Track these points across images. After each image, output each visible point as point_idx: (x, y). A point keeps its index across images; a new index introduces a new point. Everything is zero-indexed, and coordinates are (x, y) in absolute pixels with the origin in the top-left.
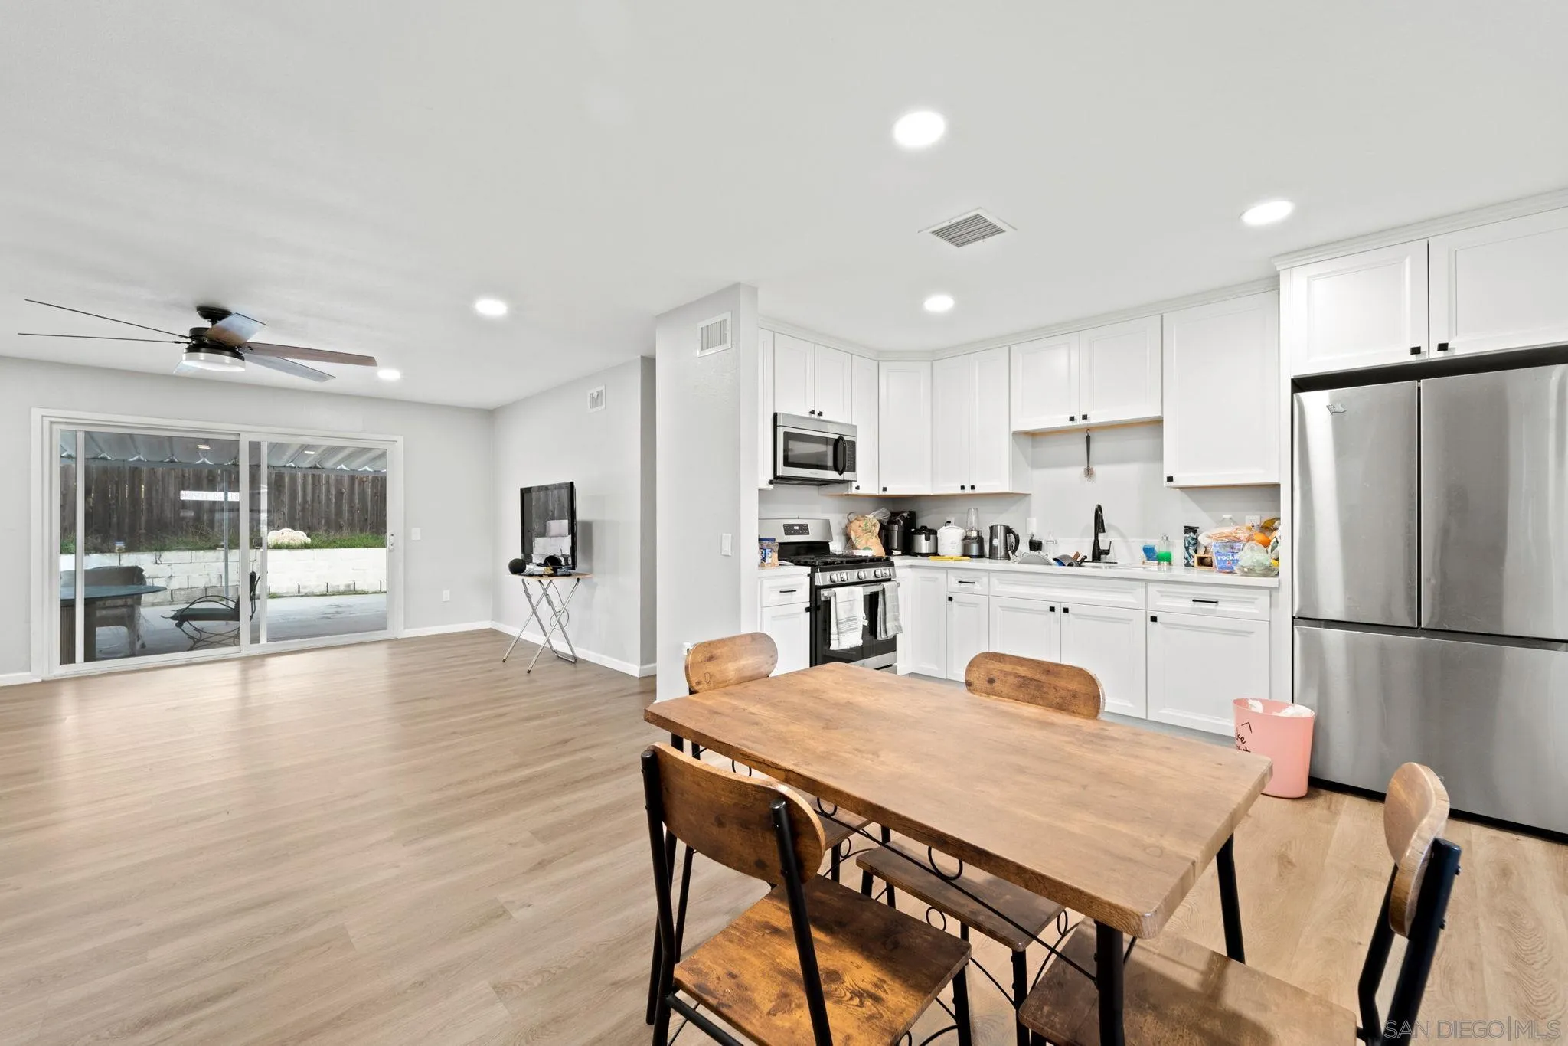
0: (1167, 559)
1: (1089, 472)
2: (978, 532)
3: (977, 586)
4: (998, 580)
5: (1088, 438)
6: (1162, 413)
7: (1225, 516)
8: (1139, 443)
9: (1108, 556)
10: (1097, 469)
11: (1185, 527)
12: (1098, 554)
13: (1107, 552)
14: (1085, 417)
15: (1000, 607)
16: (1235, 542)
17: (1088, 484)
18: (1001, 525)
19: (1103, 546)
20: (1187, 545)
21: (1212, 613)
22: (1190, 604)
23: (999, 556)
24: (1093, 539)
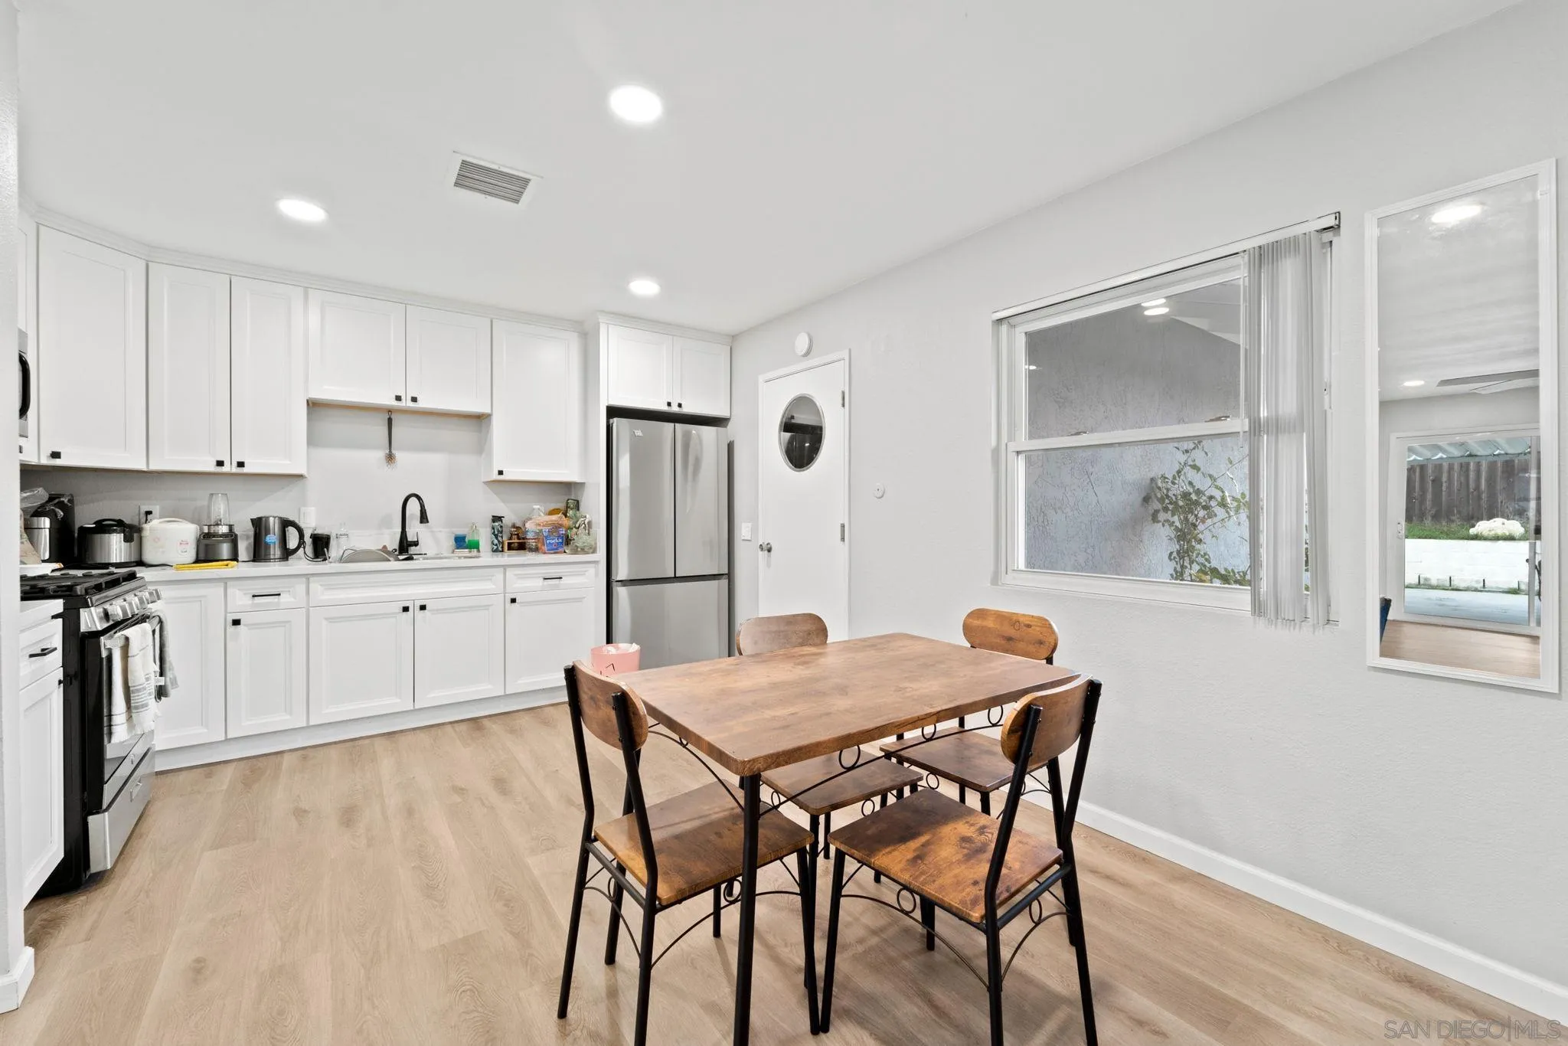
0: (475, 546)
1: (390, 457)
2: (231, 527)
3: (284, 598)
4: (321, 585)
5: (390, 421)
6: (492, 410)
7: (535, 507)
8: (464, 435)
9: (418, 547)
10: (397, 454)
11: (493, 516)
12: (405, 546)
13: (416, 544)
14: (414, 400)
15: (326, 619)
16: (559, 528)
17: (386, 470)
18: (275, 517)
19: (411, 538)
20: (496, 533)
21: (557, 587)
22: (540, 582)
23: (272, 557)
24: (400, 530)
